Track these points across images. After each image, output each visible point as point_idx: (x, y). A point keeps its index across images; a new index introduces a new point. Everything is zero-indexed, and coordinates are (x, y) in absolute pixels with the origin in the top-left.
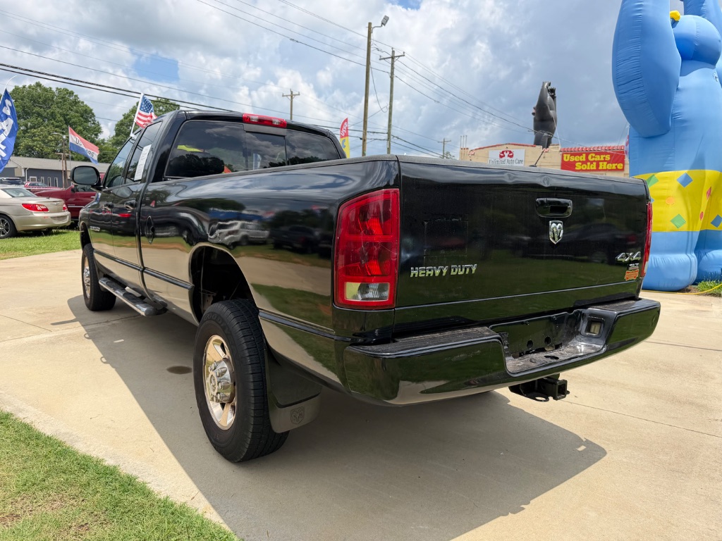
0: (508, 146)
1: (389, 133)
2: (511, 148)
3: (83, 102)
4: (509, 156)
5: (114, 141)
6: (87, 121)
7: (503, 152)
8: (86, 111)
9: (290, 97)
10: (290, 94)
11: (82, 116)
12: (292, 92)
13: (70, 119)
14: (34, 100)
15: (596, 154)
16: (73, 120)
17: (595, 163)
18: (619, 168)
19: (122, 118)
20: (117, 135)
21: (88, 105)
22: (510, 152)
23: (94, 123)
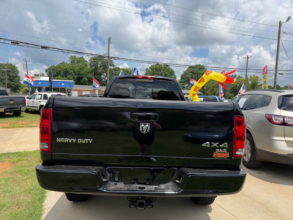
3: (171, 68)
5: (180, 82)
6: (172, 75)
8: (172, 71)
9: (247, 58)
10: (247, 57)
11: (170, 73)
12: (248, 56)
13: (166, 75)
14: (157, 70)
16: (167, 75)
19: (183, 73)
20: (181, 79)
21: (173, 69)
23: (174, 76)
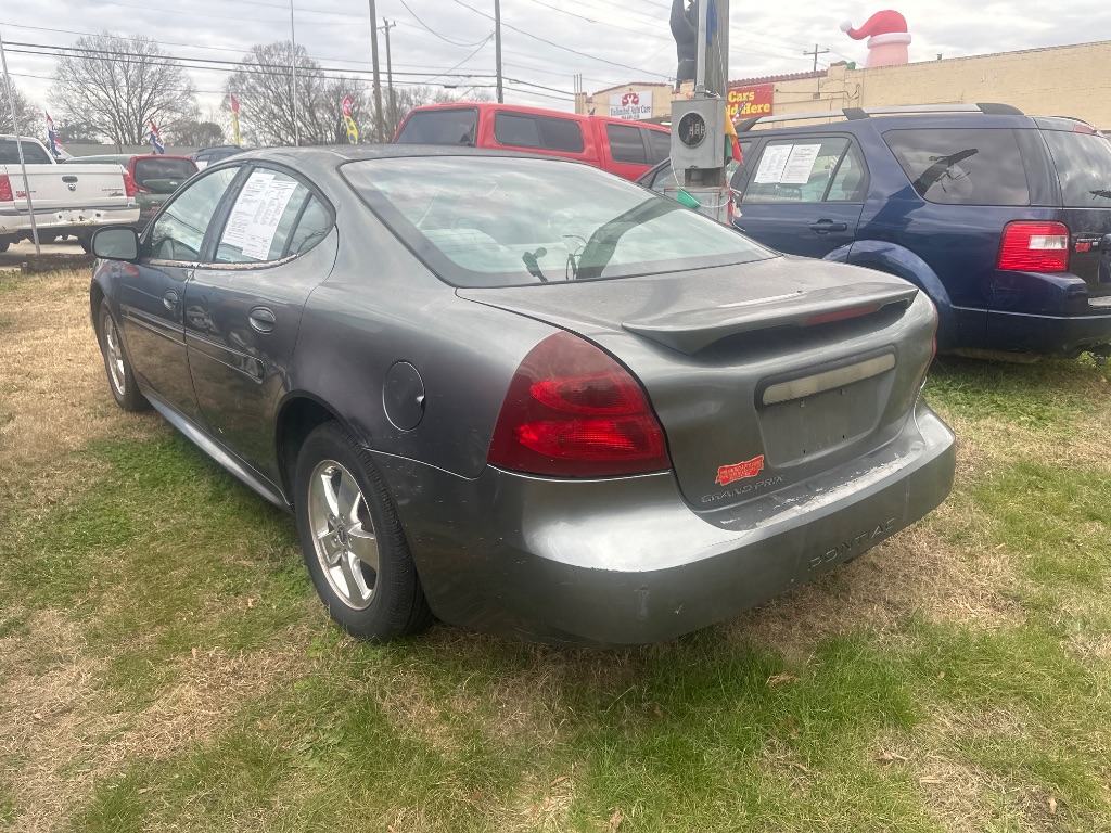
0: (632, 87)
1: (499, 77)
2: (636, 90)
4: (633, 102)
7: (626, 97)
15: (738, 91)
17: (736, 106)
18: (766, 110)
22: (635, 96)
